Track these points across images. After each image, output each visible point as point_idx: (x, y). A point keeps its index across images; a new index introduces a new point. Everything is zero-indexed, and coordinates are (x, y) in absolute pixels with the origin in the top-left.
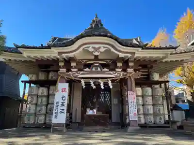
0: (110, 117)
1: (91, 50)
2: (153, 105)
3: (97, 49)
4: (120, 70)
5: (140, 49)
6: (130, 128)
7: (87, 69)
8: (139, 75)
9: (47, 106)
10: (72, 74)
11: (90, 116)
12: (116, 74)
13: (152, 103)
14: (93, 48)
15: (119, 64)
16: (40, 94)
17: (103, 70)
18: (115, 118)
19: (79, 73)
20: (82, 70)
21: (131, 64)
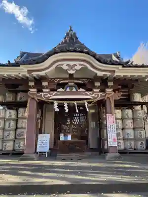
0: (87, 143)
1: (65, 67)
2: (134, 129)
3: (72, 67)
4: (98, 90)
5: (120, 67)
7: (61, 90)
8: (118, 96)
9: (16, 130)
10: (44, 95)
11: (64, 142)
12: (93, 95)
13: (132, 127)
14: (68, 65)
15: (97, 84)
16: (7, 117)
17: (79, 90)
18: (92, 144)
19: (52, 94)
20: (55, 90)
21: (110, 84)
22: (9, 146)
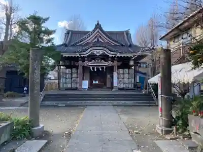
0: (105, 84)
1: (95, 53)
2: (129, 78)
4: (110, 61)
5: (119, 53)
6: (114, 89)
7: (93, 61)
8: (120, 64)
9: (72, 78)
10: (86, 64)
11: (95, 84)
12: (108, 64)
14: (97, 52)
17: (102, 61)
18: (109, 85)
19: (89, 63)
20: (91, 61)
21: (116, 59)
22: (69, 86)
